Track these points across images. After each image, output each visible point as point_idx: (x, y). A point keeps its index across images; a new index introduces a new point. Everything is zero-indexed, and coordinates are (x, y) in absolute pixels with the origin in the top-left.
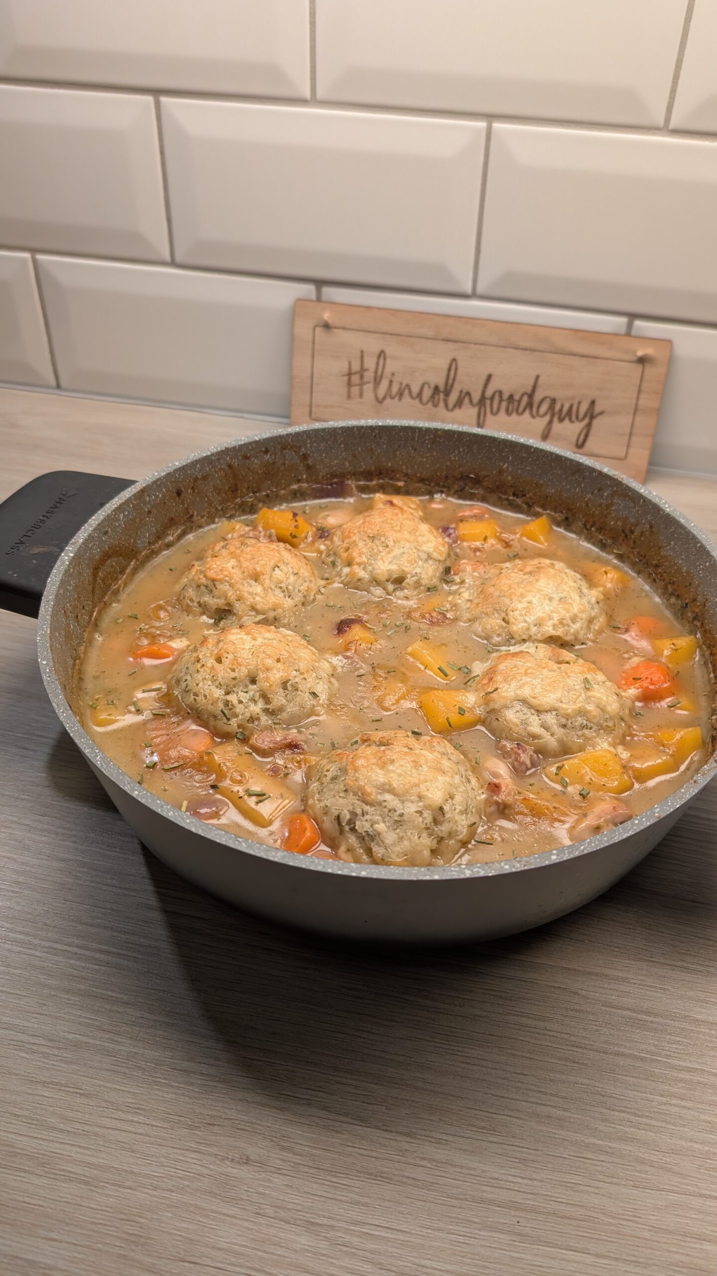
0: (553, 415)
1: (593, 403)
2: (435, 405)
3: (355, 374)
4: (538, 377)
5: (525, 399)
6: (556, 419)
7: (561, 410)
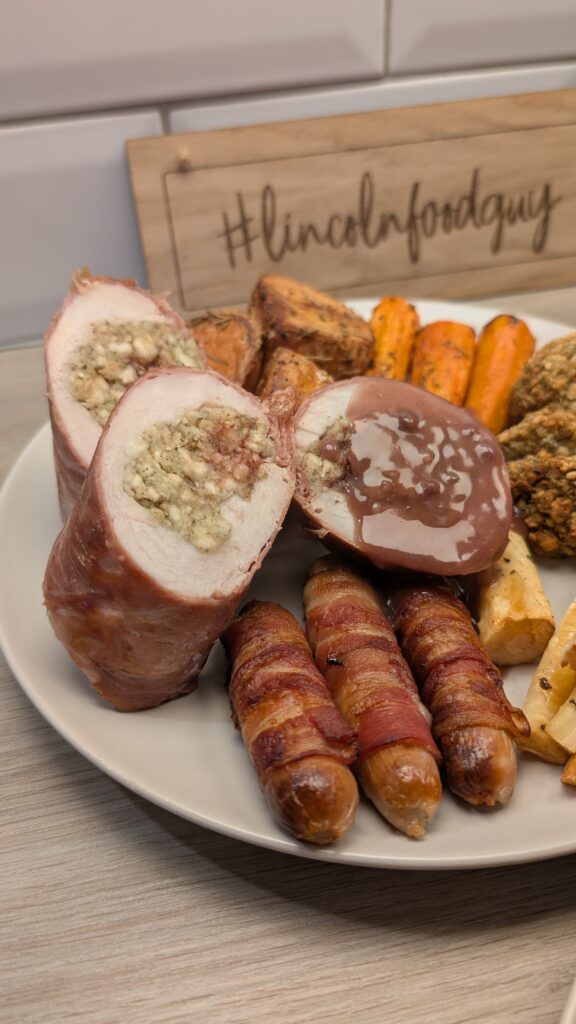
0: (502, 218)
1: (547, 190)
2: (352, 243)
3: (235, 229)
4: (476, 172)
5: (465, 206)
6: (506, 222)
7: (510, 209)
